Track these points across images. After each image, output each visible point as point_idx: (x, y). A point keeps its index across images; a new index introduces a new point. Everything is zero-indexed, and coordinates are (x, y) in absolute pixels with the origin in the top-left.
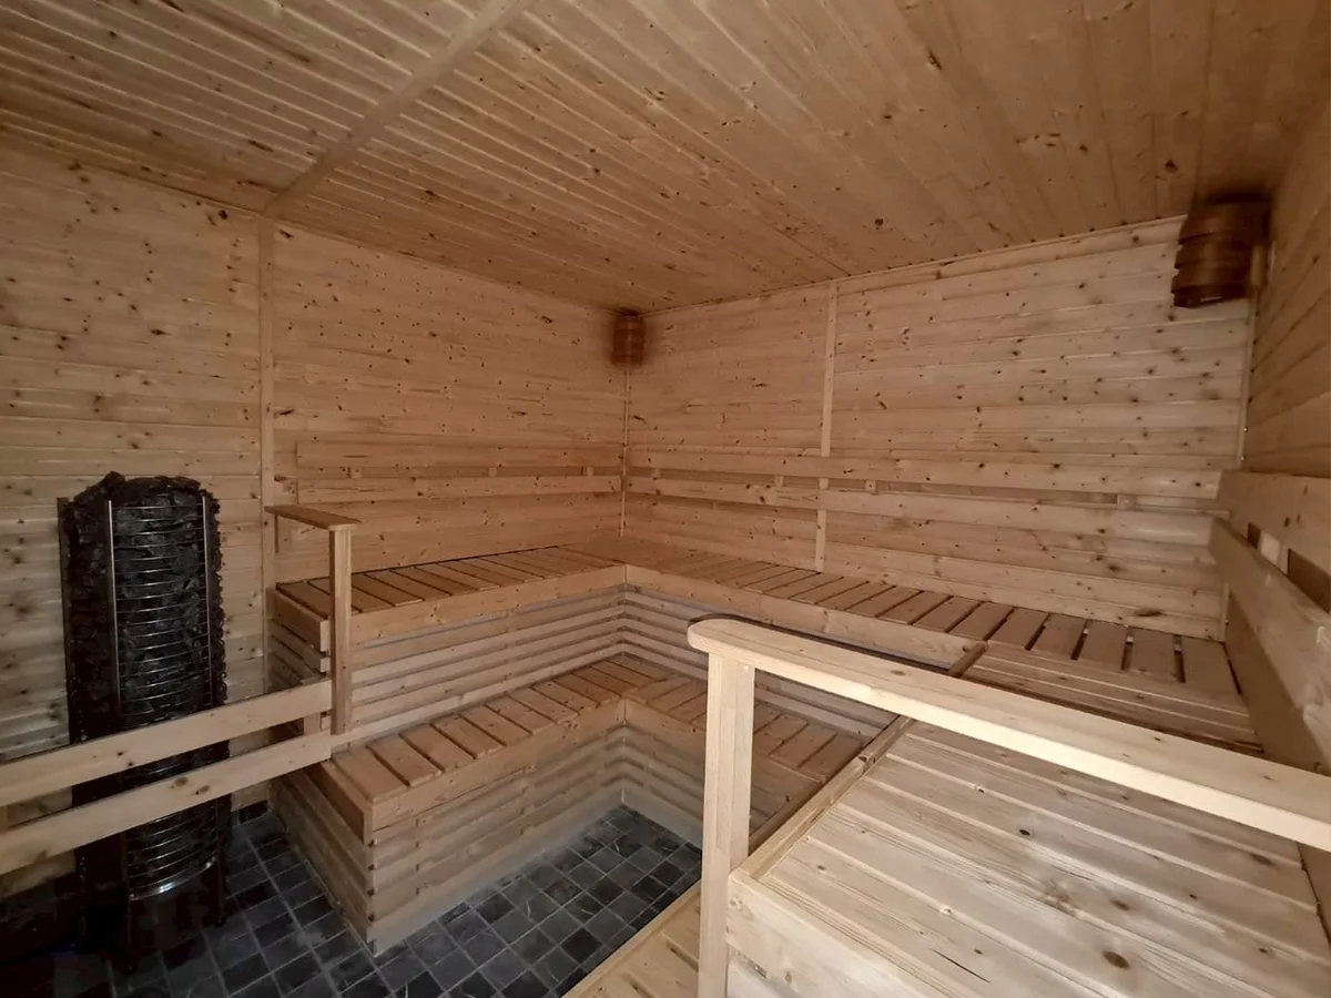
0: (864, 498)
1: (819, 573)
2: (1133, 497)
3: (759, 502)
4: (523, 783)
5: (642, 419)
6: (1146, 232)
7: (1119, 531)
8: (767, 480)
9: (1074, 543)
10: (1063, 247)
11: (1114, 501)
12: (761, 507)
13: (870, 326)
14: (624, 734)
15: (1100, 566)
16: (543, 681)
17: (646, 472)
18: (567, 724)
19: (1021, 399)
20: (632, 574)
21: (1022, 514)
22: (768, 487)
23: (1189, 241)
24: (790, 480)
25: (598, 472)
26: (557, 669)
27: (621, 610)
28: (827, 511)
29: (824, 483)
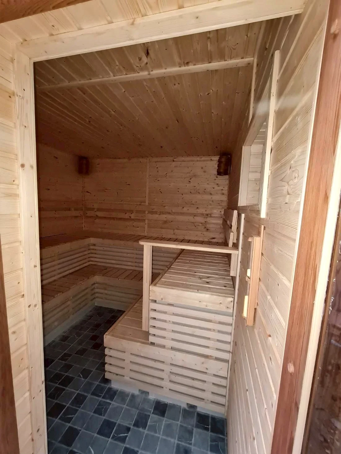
0: (157, 216)
1: (146, 236)
2: (211, 214)
3: (129, 218)
4: (69, 303)
5: (90, 193)
6: (213, 158)
7: (209, 222)
8: (131, 212)
9: (200, 225)
10: (198, 159)
11: (208, 215)
12: (130, 219)
13: (158, 171)
14: (96, 285)
15: (205, 230)
16: (67, 275)
17: (93, 209)
18: (81, 284)
19: (191, 192)
20: (92, 240)
21: (191, 218)
22: (132, 213)
23: (220, 162)
24: (137, 212)
25: (76, 210)
26: (71, 271)
27: (89, 252)
28: (148, 220)
29: (147, 212)
